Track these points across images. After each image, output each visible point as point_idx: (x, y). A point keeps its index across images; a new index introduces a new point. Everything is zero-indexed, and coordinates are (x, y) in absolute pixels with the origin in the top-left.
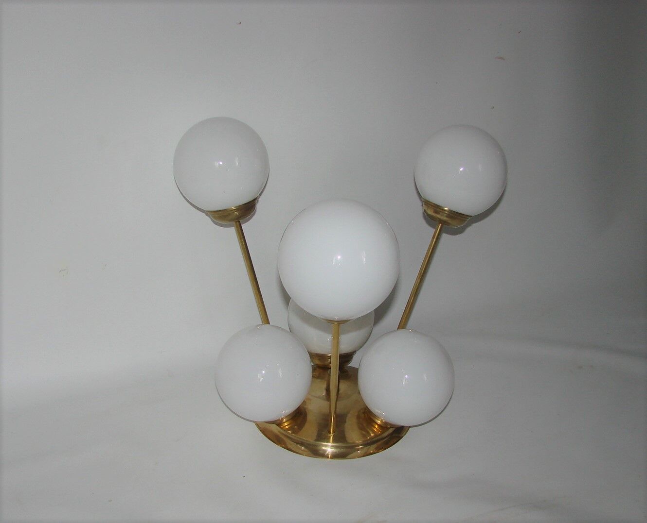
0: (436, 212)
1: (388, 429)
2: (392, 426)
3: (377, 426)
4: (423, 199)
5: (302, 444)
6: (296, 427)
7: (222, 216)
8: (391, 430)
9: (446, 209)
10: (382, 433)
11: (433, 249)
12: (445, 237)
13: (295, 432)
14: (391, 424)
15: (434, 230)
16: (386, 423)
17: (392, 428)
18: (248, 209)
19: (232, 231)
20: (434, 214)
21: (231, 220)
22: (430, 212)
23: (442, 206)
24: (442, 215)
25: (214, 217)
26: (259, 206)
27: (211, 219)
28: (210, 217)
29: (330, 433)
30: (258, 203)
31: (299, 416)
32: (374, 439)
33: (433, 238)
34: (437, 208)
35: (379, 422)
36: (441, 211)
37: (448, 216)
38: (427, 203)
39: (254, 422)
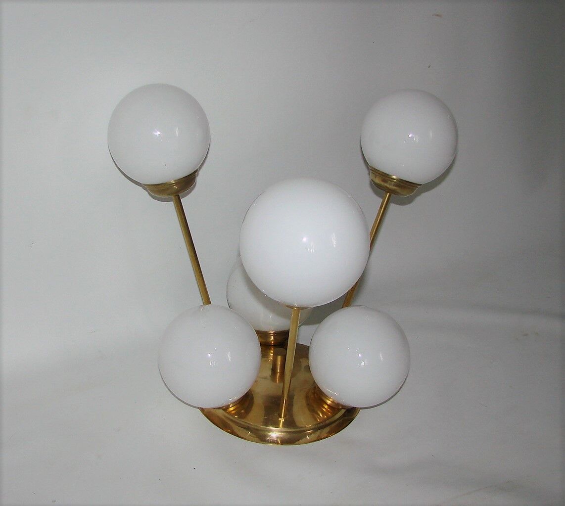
0: (384, 181)
1: (339, 410)
2: (344, 407)
3: (326, 407)
4: (371, 167)
5: (248, 429)
6: (243, 411)
7: (160, 190)
8: (343, 411)
9: (394, 177)
10: (334, 414)
11: (381, 219)
12: (392, 206)
13: (241, 416)
14: (342, 406)
15: (381, 200)
16: (338, 404)
17: (344, 409)
18: (188, 182)
19: (171, 206)
20: (382, 183)
21: (171, 194)
22: (378, 181)
23: (390, 174)
24: (390, 184)
25: (151, 191)
26: (199, 179)
27: (149, 193)
28: (147, 191)
29: (281, 417)
30: (198, 176)
31: (246, 401)
32: (327, 422)
33: (381, 208)
34: (385, 177)
35: (329, 402)
36: (389, 179)
37: (396, 185)
38: (374, 172)
39: (198, 408)
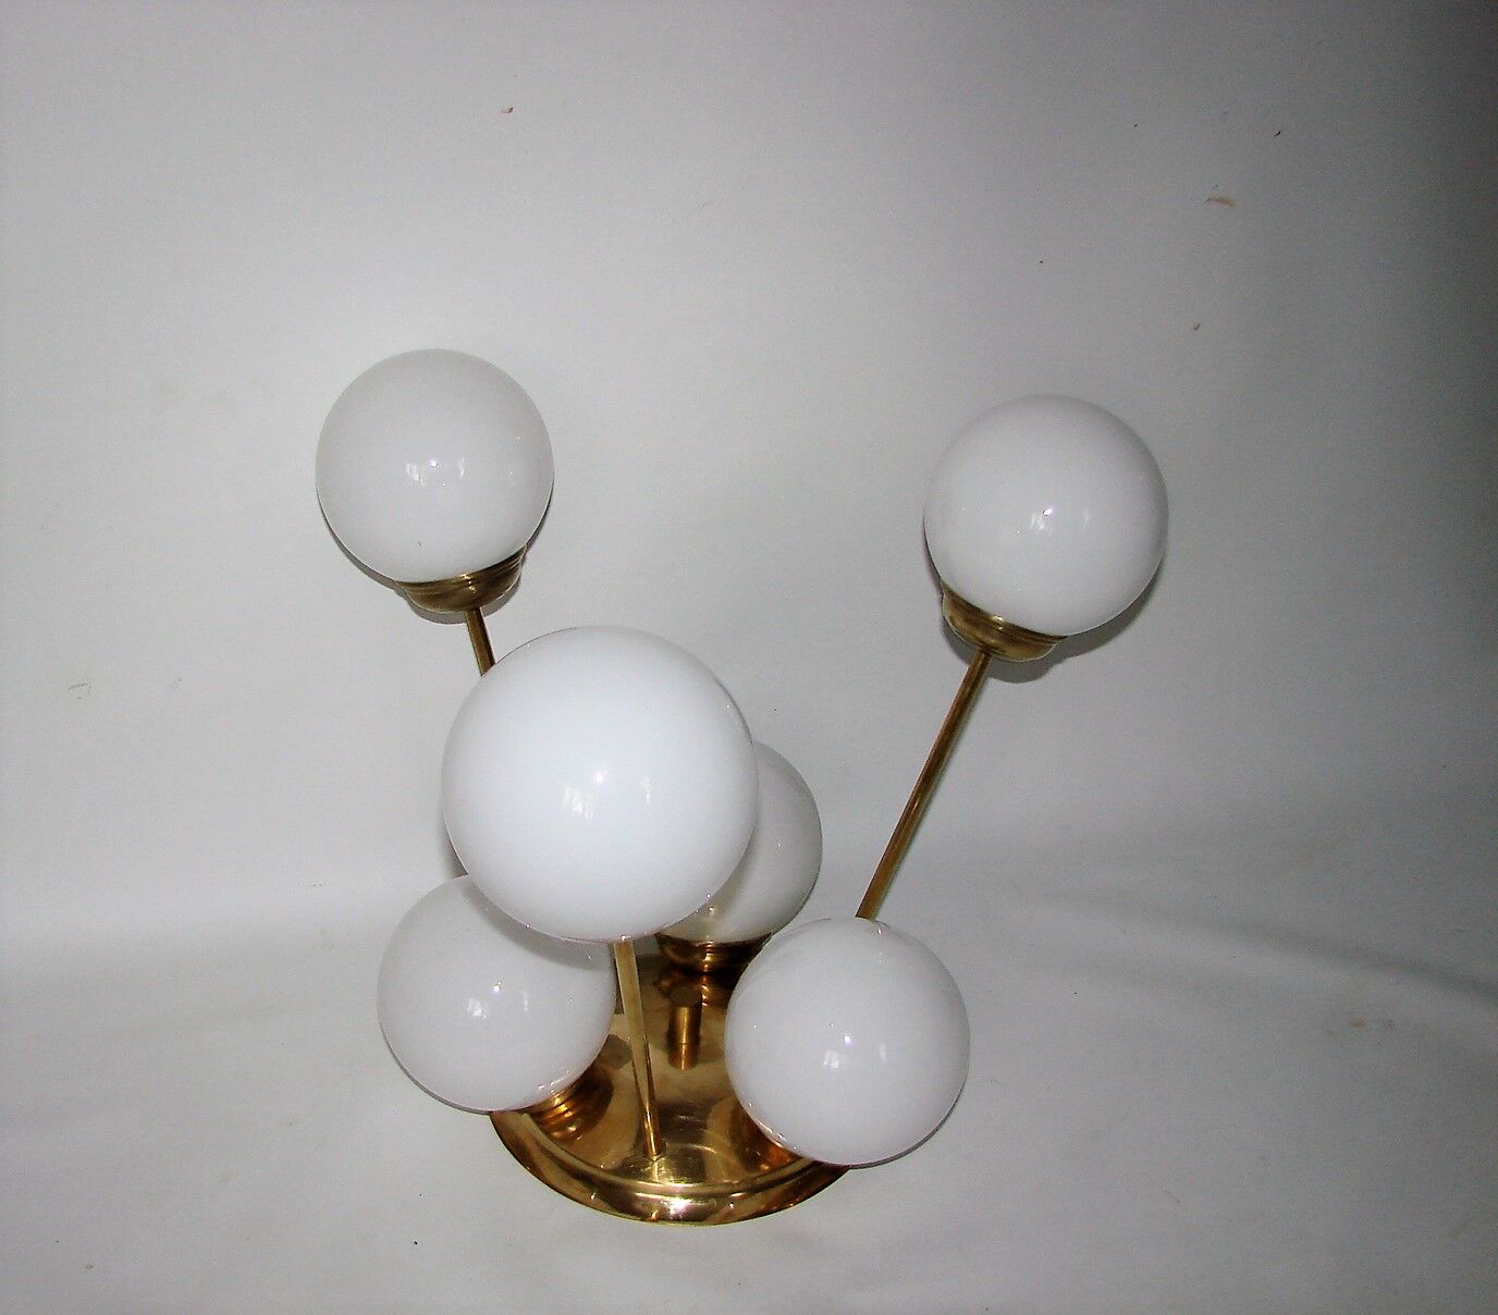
0: (974, 626)
4: (944, 584)
7: (434, 596)
9: (999, 619)
20: (967, 628)
22: (959, 620)
23: (989, 610)
24: (987, 635)
25: (416, 598)
28: (407, 598)
30: (526, 565)
31: (591, 1090)
34: (976, 616)
36: (986, 623)
37: (1001, 636)
38: (954, 602)
